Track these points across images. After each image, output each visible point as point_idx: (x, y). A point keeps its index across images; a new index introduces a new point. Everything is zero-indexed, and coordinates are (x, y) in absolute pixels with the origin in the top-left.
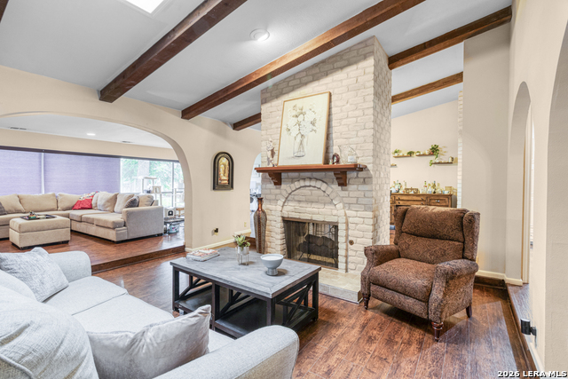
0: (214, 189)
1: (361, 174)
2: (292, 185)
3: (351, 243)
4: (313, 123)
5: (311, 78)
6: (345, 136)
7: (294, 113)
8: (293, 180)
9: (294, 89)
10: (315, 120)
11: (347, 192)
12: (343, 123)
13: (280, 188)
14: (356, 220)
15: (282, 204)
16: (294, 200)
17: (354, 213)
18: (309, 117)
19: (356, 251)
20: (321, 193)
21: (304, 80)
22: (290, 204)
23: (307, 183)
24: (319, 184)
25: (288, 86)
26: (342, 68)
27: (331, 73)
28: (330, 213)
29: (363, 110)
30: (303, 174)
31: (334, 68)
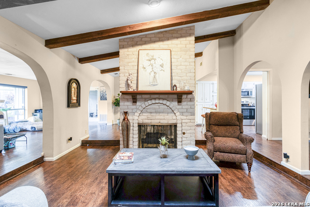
0: (68, 106)
1: (189, 96)
2: (146, 103)
3: (184, 133)
4: (162, 66)
5: (158, 39)
6: (180, 75)
7: (148, 58)
8: (146, 100)
9: (145, 43)
10: (163, 64)
11: (181, 106)
12: (178, 68)
13: (136, 105)
14: (186, 121)
15: (138, 115)
16: (147, 112)
17: (185, 117)
18: (159, 62)
19: (187, 138)
20: (165, 107)
21: (153, 39)
22: (144, 114)
23: (157, 101)
24: (165, 102)
25: (141, 40)
26: (177, 38)
27: (171, 39)
28: (171, 118)
29: (189, 62)
30: (153, 96)
31: (172, 37)
